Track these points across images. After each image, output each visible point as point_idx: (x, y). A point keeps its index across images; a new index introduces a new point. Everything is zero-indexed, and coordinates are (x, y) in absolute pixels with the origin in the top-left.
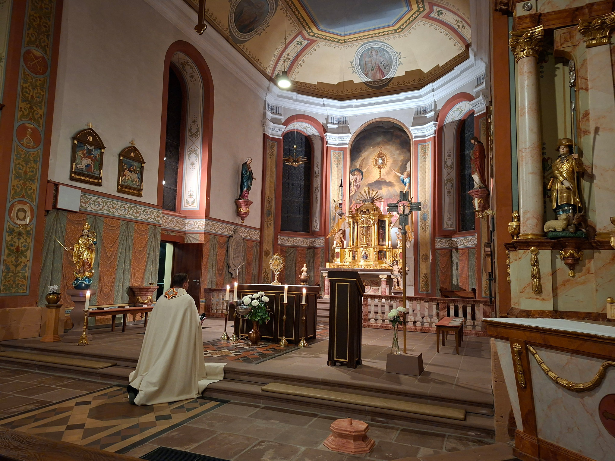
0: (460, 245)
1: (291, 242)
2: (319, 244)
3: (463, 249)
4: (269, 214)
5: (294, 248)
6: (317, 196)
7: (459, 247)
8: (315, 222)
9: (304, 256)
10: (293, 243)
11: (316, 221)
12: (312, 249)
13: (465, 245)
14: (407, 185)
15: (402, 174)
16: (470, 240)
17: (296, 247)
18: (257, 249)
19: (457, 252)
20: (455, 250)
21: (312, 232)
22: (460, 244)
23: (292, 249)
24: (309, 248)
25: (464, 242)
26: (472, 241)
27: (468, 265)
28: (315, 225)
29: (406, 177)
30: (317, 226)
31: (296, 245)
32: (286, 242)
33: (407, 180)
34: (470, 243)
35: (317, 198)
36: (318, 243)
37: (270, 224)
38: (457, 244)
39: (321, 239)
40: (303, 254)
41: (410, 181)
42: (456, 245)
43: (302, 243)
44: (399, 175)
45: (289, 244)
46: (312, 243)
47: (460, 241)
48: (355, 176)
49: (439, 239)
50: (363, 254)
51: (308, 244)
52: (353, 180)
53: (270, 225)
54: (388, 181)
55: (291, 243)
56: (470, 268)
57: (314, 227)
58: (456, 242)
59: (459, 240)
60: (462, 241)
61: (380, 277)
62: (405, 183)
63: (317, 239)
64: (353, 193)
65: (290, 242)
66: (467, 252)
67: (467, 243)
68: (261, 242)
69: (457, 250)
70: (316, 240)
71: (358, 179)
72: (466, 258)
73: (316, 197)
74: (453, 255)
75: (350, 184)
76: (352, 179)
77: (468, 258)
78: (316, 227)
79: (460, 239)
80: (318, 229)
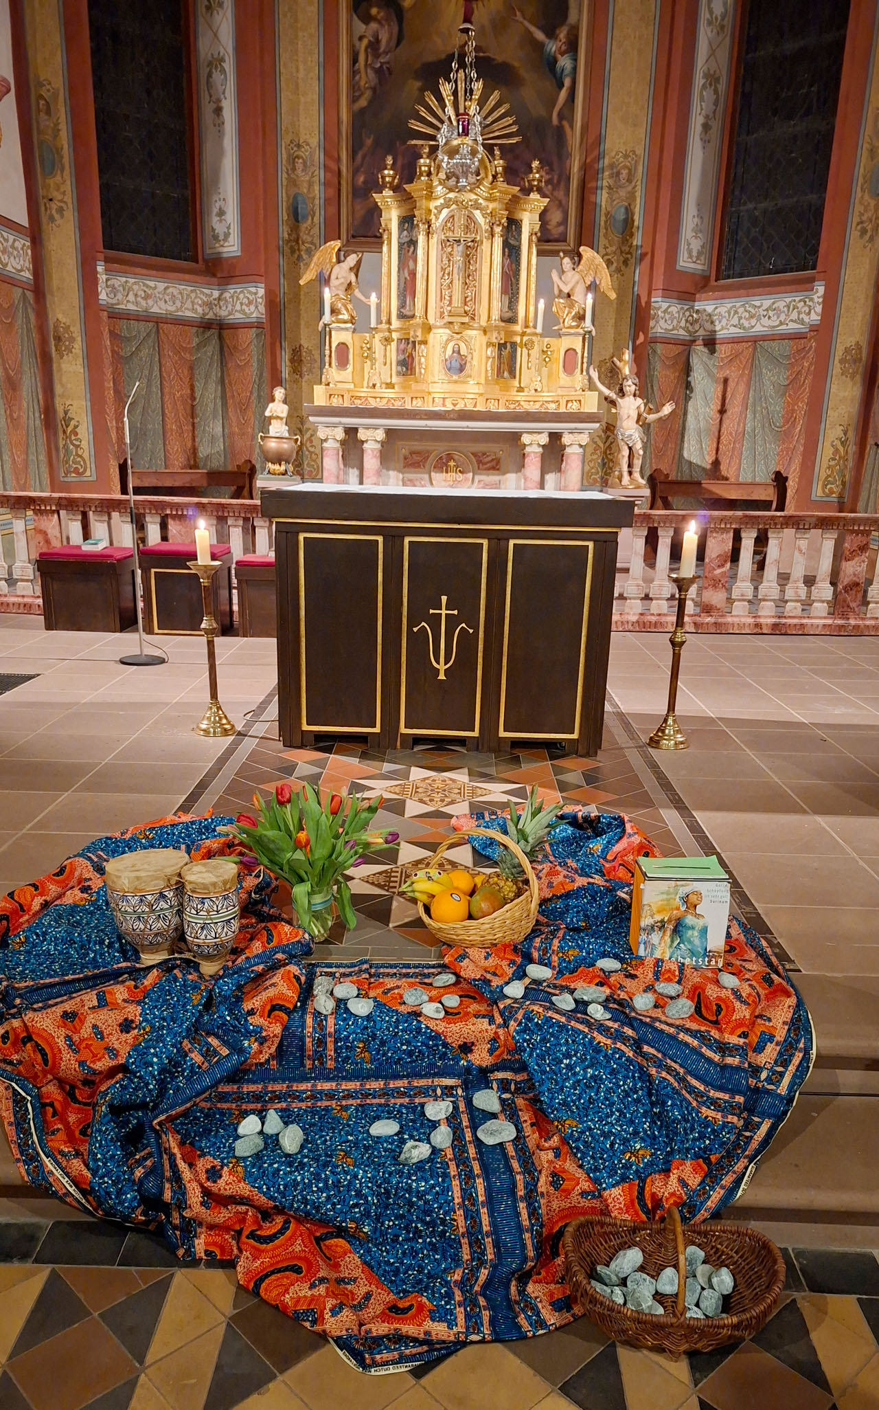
0: (724, 329)
1: (136, 295)
2: (243, 311)
3: (735, 341)
4: (52, 167)
5: (151, 324)
6: (219, 101)
7: (721, 334)
8: (215, 219)
9: (187, 356)
10: (143, 303)
11: (221, 213)
12: (214, 332)
13: (744, 328)
14: (567, 82)
15: (551, 34)
16: (767, 310)
17: (158, 321)
18: (27, 318)
19: (713, 351)
20: (705, 345)
21: (206, 261)
22: (724, 322)
23: (143, 328)
24: (206, 325)
25: (740, 318)
26: (771, 313)
27: (746, 398)
28: (220, 228)
29: (564, 48)
30: (227, 235)
31: (155, 309)
32: (119, 296)
33: (565, 62)
34: (765, 321)
35: (218, 111)
36: (238, 307)
37: (61, 211)
38: (712, 322)
39: (253, 290)
40: (185, 349)
41: (575, 69)
42: (708, 326)
43: (178, 304)
44: (540, 35)
45: (131, 307)
46: (209, 305)
47: (729, 313)
48: (374, 25)
49: (665, 305)
50: (449, 351)
51: (200, 310)
52: (365, 42)
53: (62, 216)
54: (499, 58)
55: (137, 303)
56: (754, 405)
57: (216, 238)
58: (710, 315)
59: (722, 310)
60: (736, 312)
61: (526, 439)
62: (558, 75)
63: (231, 290)
64: (363, 102)
65: (131, 297)
66: (747, 353)
67: (753, 322)
68: (39, 288)
69: (711, 343)
70: (227, 295)
71: (384, 37)
72: (742, 375)
73: (213, 106)
74: (695, 361)
75: (355, 60)
76: (361, 38)
77: (751, 371)
78: (226, 239)
79: (729, 306)
80: (231, 247)
